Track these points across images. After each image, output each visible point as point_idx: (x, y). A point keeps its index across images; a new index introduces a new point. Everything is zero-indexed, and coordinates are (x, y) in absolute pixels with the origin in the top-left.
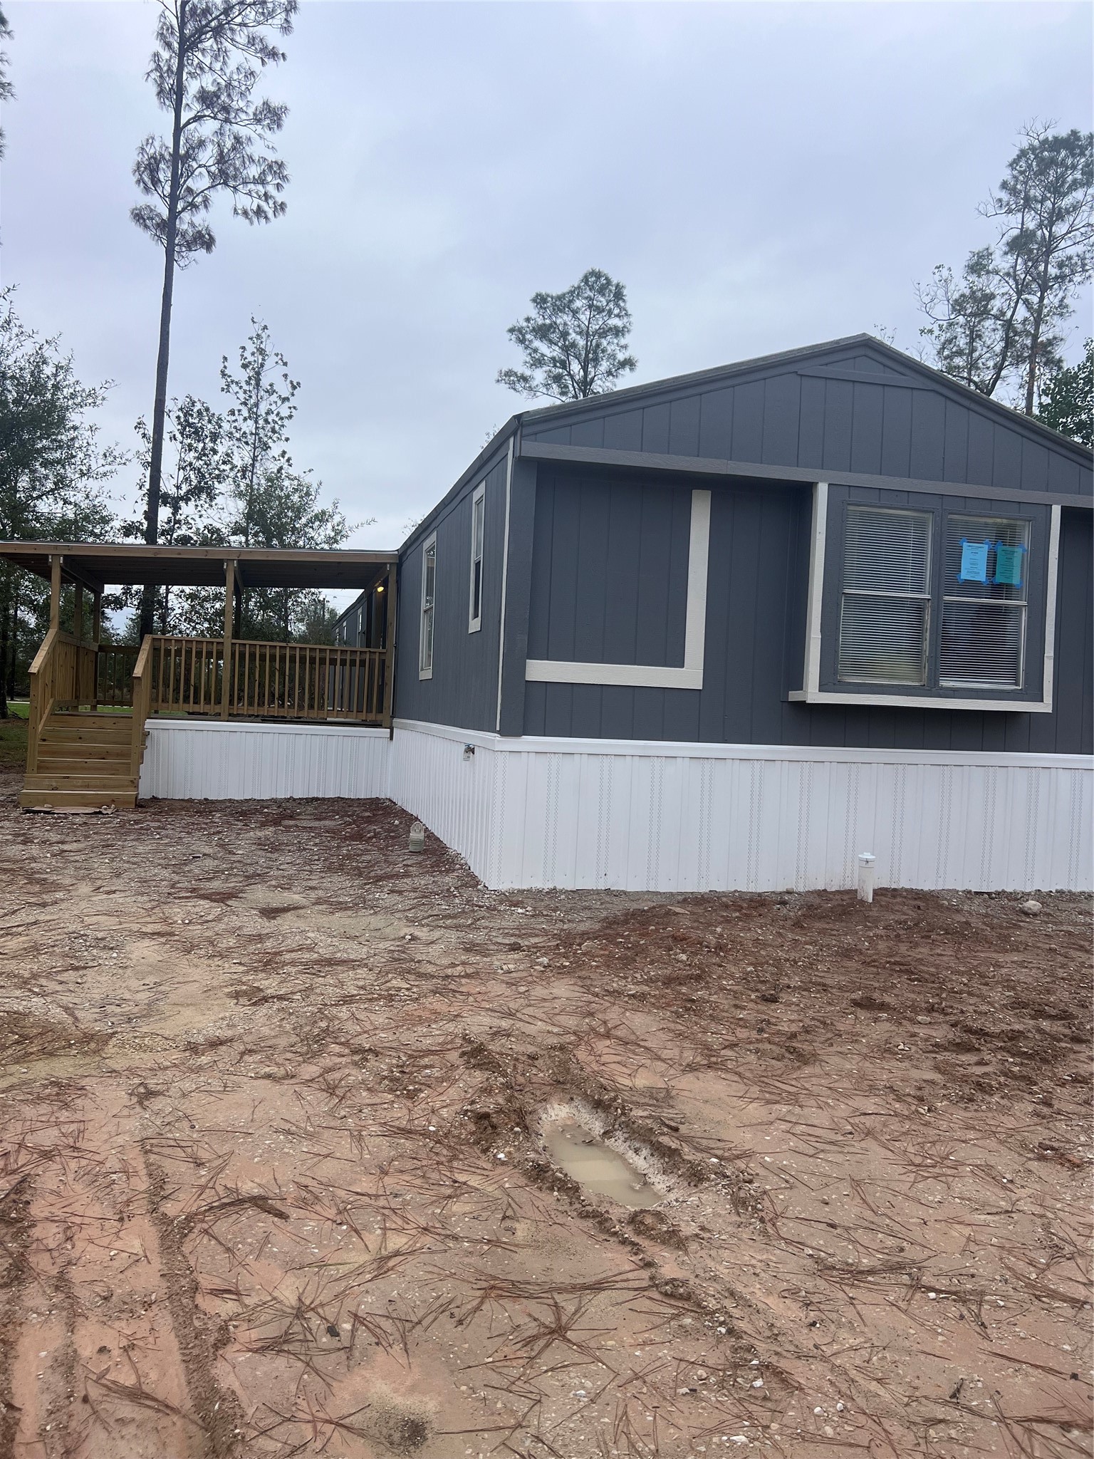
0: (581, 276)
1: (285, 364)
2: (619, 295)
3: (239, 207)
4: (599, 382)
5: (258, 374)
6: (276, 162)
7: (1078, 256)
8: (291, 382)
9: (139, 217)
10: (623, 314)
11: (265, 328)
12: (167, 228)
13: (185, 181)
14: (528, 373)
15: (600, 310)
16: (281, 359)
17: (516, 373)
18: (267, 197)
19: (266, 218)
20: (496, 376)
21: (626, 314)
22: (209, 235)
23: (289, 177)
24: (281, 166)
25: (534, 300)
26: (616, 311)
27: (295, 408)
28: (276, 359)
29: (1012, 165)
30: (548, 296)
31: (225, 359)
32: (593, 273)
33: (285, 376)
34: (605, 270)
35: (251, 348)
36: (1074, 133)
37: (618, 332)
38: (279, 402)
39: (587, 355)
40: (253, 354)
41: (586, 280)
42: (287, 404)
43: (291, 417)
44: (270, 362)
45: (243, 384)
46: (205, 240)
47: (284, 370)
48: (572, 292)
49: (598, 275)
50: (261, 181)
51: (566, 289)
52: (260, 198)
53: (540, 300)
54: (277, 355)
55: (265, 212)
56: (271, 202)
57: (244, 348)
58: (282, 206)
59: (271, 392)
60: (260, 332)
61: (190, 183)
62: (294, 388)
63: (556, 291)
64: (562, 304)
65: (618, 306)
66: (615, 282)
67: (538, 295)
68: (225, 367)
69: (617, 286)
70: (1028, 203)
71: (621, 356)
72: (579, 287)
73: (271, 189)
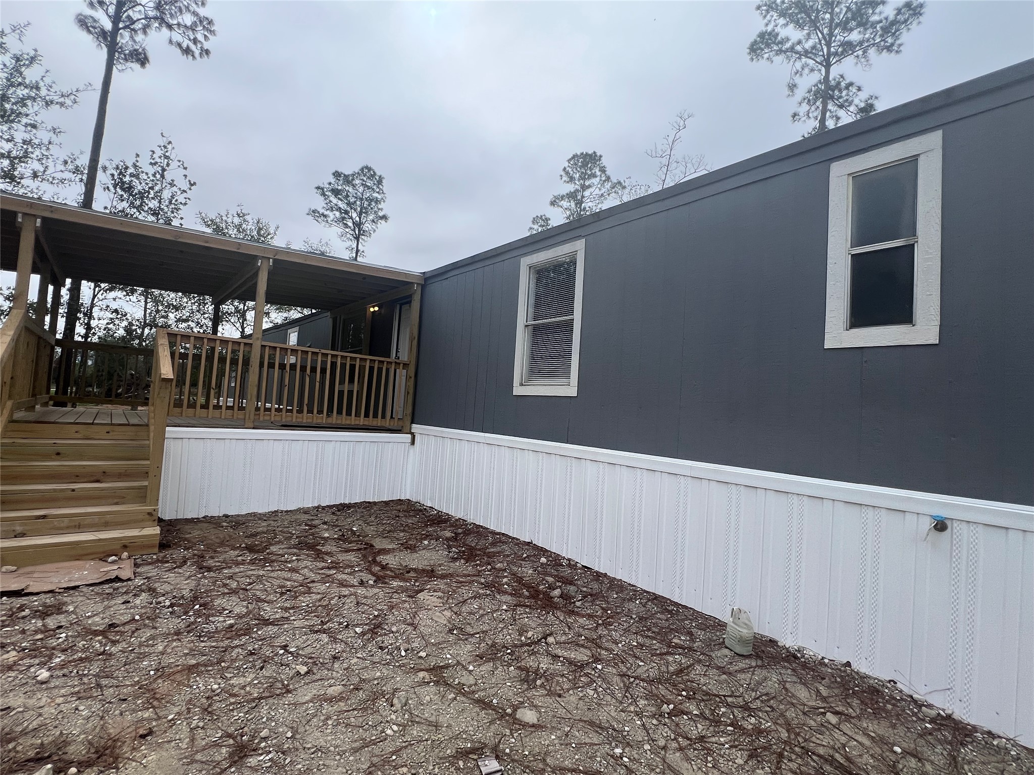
0: (360, 167)
1: (185, 168)
2: (380, 182)
3: (174, 40)
4: (368, 225)
5: (164, 170)
6: (207, 19)
7: (589, 207)
8: (189, 181)
9: (83, 22)
10: (381, 192)
11: (170, 143)
12: (109, 39)
13: (127, 10)
14: (326, 213)
15: (369, 188)
16: (182, 165)
17: (319, 212)
18: (195, 41)
19: (193, 56)
20: (307, 211)
21: (383, 193)
22: (145, 54)
23: (216, 33)
24: (210, 22)
25: (334, 174)
26: (378, 190)
27: (189, 199)
28: (179, 164)
29: (569, 161)
30: (342, 173)
31: (138, 155)
32: (367, 167)
33: (185, 176)
34: (373, 167)
35: (159, 152)
36: (595, 153)
37: (377, 201)
38: (179, 193)
39: (361, 209)
40: (160, 157)
41: (362, 170)
42: (185, 195)
43: (185, 204)
44: (174, 164)
45: (150, 175)
46: (141, 58)
47: (185, 172)
48: (353, 175)
49: (369, 169)
50: (193, 28)
51: (350, 173)
52: (190, 40)
53: (337, 175)
54: (179, 161)
55: (193, 52)
56: (199, 46)
57: (153, 152)
58: (207, 52)
59: (172, 184)
60: (166, 145)
61: (130, 12)
62: (192, 185)
63: (348, 172)
64: (348, 180)
65: (378, 187)
66: (378, 173)
67: (336, 172)
68: (137, 161)
69: (380, 177)
70: (572, 179)
71: (381, 214)
72: (358, 173)
73: (200, 37)
